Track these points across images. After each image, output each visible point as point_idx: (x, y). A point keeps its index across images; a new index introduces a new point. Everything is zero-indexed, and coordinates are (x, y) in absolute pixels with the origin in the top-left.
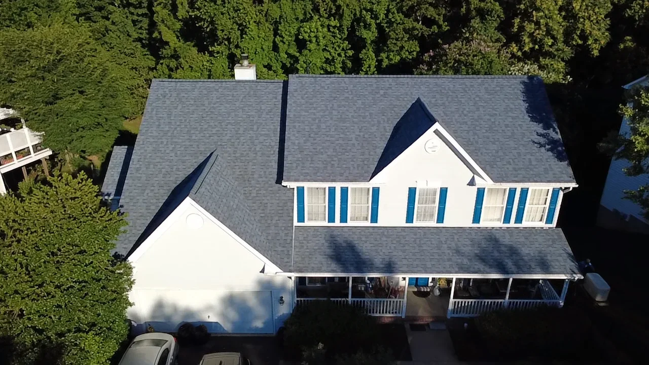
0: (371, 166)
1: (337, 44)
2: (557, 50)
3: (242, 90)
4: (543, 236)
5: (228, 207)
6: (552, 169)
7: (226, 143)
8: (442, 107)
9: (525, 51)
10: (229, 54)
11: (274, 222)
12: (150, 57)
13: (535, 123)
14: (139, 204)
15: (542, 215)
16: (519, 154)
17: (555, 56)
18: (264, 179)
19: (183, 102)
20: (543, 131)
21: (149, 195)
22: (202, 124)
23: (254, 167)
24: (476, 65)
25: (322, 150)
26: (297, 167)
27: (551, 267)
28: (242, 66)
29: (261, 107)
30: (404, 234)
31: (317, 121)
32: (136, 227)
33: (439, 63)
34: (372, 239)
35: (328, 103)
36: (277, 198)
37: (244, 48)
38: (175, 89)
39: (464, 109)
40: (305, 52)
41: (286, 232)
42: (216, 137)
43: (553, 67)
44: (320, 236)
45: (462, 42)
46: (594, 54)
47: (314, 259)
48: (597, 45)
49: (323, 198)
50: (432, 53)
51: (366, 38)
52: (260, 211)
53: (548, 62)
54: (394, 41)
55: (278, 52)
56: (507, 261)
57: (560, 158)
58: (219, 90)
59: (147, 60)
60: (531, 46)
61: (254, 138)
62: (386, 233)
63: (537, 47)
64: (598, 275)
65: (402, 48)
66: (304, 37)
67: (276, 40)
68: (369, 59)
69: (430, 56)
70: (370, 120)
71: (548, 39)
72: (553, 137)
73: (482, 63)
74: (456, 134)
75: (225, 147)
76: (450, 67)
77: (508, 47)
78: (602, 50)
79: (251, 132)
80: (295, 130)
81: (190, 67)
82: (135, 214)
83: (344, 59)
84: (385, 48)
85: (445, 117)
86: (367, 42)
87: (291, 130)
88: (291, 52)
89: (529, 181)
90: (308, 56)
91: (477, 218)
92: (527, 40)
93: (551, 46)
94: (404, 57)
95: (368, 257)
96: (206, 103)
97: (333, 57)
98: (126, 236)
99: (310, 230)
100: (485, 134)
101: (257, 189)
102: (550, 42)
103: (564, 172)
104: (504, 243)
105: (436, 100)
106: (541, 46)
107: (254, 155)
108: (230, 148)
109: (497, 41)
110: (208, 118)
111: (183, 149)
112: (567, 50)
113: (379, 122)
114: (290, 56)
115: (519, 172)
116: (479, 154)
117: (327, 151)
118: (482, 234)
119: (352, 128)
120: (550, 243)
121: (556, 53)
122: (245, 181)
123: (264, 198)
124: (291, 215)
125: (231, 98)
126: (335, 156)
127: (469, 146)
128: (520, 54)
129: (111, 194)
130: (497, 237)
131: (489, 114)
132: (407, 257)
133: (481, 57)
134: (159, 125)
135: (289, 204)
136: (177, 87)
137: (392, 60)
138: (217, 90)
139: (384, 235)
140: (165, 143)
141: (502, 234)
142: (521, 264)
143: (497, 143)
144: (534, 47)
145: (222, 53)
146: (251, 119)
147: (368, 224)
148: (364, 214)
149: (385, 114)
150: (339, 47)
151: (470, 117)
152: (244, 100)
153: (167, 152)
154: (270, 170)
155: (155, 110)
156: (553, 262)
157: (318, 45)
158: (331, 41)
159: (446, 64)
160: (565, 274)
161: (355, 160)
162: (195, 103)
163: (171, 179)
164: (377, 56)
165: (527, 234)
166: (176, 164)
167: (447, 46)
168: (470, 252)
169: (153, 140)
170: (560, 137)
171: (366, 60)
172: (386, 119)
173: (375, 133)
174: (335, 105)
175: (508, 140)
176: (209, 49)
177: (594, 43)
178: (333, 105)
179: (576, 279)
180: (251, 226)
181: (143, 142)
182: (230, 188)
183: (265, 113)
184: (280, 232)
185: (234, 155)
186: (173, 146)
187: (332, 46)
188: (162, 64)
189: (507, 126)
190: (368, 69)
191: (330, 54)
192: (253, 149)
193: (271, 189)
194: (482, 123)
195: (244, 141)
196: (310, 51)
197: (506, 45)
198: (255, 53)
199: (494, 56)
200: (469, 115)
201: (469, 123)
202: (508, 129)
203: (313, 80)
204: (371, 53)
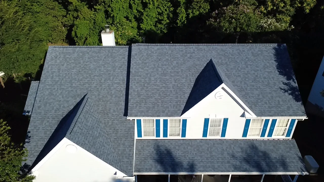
0: (182, 106)
1: (164, 4)
2: (287, 10)
3: (104, 53)
4: (284, 145)
5: (93, 137)
6: (292, 107)
7: (93, 89)
8: (225, 65)
9: (269, 10)
10: (105, 10)
11: (122, 142)
12: (63, 9)
13: (282, 76)
14: (40, 131)
15: (284, 132)
16: (272, 97)
17: (285, 13)
18: (117, 113)
19: (68, 61)
20: (286, 81)
21: (46, 124)
22: (79, 76)
23: (111, 105)
24: (241, 20)
25: (152, 95)
26: (136, 107)
27: (289, 166)
28: (106, 32)
29: (115, 64)
30: (201, 144)
31: (149, 76)
32: (38, 146)
33: (221, 18)
34: (182, 148)
35: (156, 63)
36: (124, 126)
37: (113, 7)
38: (63, 52)
39: (239, 66)
40: (147, 9)
41: (130, 149)
42: (87, 85)
43: (284, 20)
44: (151, 146)
45: (234, 5)
46: (306, 12)
47: (147, 162)
48: (309, 7)
49: (153, 124)
50: (217, 12)
51: (180, 1)
52: (114, 135)
53: (281, 17)
54: (196, 3)
55: (132, 9)
56: (263, 162)
57: (297, 100)
58: (90, 53)
59: (61, 11)
60: (272, 7)
61: (111, 85)
62: (190, 144)
63: (275, 8)
64: (312, 157)
65: (200, 7)
66: (146, 1)
67: (131, 2)
68: (182, 13)
69: (216, 13)
70: (181, 74)
71: (282, 4)
72: (293, 85)
73: (245, 19)
74: (234, 84)
75: (93, 91)
76: (227, 20)
77: (259, 8)
78: (311, 10)
79: (109, 81)
80: (135, 81)
81: (84, 17)
82: (37, 138)
83: (169, 12)
84: (191, 7)
85: (227, 72)
86: (181, 4)
87: (133, 81)
88: (139, 9)
89: (278, 116)
90: (149, 12)
91: (245, 134)
92: (270, 4)
93: (283, 8)
94: (201, 12)
95: (180, 161)
96: (82, 62)
97: (163, 11)
98: (32, 152)
99: (145, 142)
100: (252, 84)
101: (112, 120)
102: (282, 5)
103: (300, 109)
104: (261, 150)
105: (222, 61)
106: (278, 8)
107: (111, 97)
108: (96, 92)
109: (254, 4)
110: (82, 72)
111: (67, 93)
112: (292, 10)
113: (187, 76)
114: (138, 11)
115: (272, 109)
116: (248, 97)
117: (154, 95)
118: (248, 144)
119: (170, 80)
120: (288, 150)
121: (286, 12)
122: (105, 114)
123: (116, 126)
124: (133, 137)
125: (96, 58)
126: (160, 100)
127: (242, 91)
128: (265, 11)
129: (30, 111)
130: (257, 146)
131: (254, 70)
132: (203, 161)
133: (244, 15)
134: (53, 77)
135: (132, 130)
136: (64, 51)
137: (194, 14)
138: (88, 53)
139: (189, 145)
140: (56, 89)
141: (260, 144)
142: (271, 165)
143: (259, 89)
144: (273, 8)
145: (101, 10)
146: (109, 72)
147: (180, 138)
148: (177, 133)
149: (191, 70)
150: (165, 5)
151: (243, 72)
152: (105, 60)
153: (57, 95)
154: (120, 107)
155: (50, 67)
156: (290, 163)
157: (154, 5)
158: (161, 2)
159: (225, 19)
160: (297, 172)
161: (172, 102)
162: (75, 62)
163: (59, 113)
164: (186, 11)
165: (275, 144)
166: (62, 103)
167: (225, 8)
168: (240, 156)
169: (49, 87)
170: (297, 85)
171: (180, 14)
172: (191, 73)
173: (184, 84)
174: (160, 65)
175: (265, 87)
176: (94, 7)
177: (307, 6)
178: (159, 64)
179: (304, 174)
180: (108, 147)
181: (43, 88)
182: (95, 121)
183: (117, 68)
184: (126, 149)
185: (98, 97)
186: (61, 91)
187: (162, 5)
188: (69, 14)
189: (265, 78)
190: (181, 19)
191: (161, 10)
192: (110, 93)
193: (121, 120)
194: (250, 76)
195: (105, 87)
196: (149, 9)
197: (258, 7)
198: (119, 10)
199: (251, 15)
200: (242, 70)
201: (242, 76)
202: (266, 80)
203: (146, 47)
204: (183, 10)
